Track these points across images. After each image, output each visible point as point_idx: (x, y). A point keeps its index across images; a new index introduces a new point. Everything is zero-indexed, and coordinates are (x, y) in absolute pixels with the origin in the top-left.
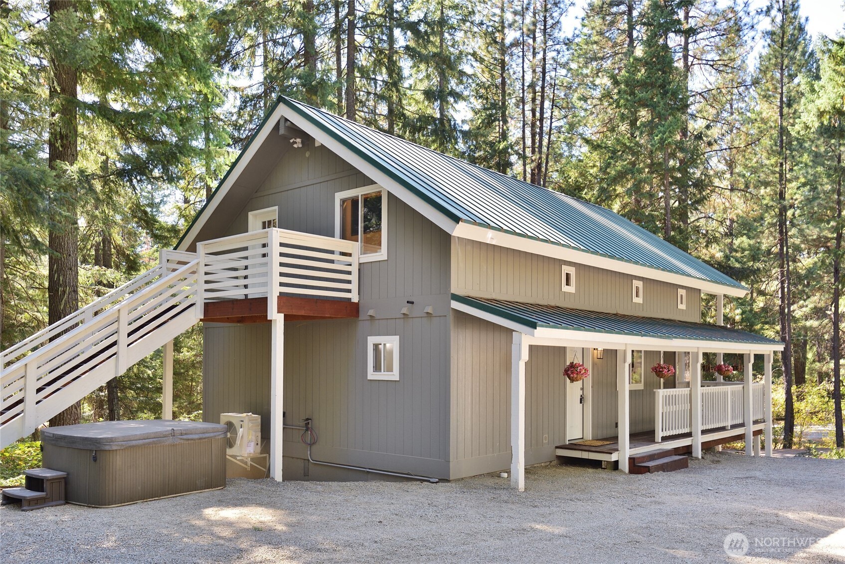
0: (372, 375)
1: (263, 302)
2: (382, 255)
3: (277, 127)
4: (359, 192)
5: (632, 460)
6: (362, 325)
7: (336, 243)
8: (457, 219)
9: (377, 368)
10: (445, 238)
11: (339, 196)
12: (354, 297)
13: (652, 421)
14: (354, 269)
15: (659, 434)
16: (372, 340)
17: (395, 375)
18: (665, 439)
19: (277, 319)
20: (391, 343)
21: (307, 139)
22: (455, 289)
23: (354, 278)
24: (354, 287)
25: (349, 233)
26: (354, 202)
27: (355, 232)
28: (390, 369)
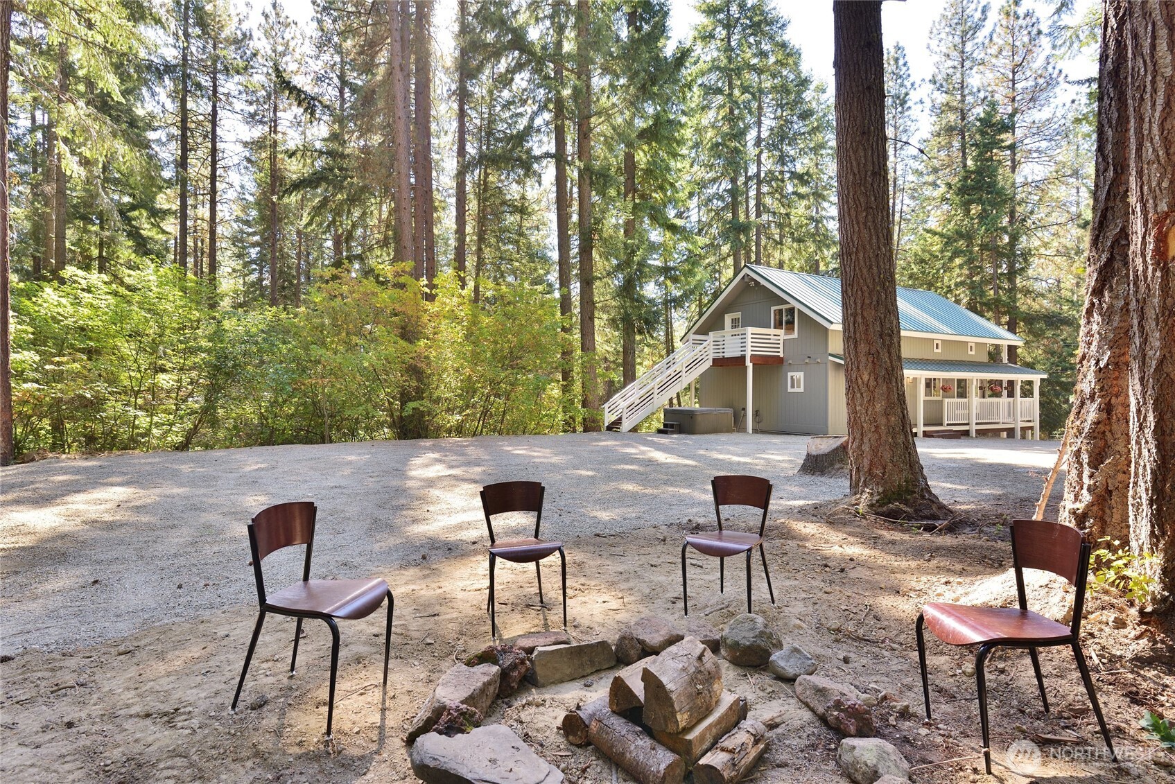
0: (790, 390)
1: (743, 358)
2: (795, 335)
3: (743, 278)
4: (784, 307)
5: (924, 432)
6: (785, 367)
7: (772, 331)
8: (832, 323)
9: (793, 386)
10: (826, 330)
11: (773, 309)
12: (781, 355)
13: (942, 418)
14: (781, 342)
15: (946, 422)
16: (790, 374)
17: (802, 390)
18: (948, 425)
19: (749, 365)
20: (800, 375)
21: (757, 283)
22: (830, 351)
23: (781, 346)
24: (781, 350)
25: (779, 325)
26: (781, 311)
27: (781, 324)
28: (799, 387)
